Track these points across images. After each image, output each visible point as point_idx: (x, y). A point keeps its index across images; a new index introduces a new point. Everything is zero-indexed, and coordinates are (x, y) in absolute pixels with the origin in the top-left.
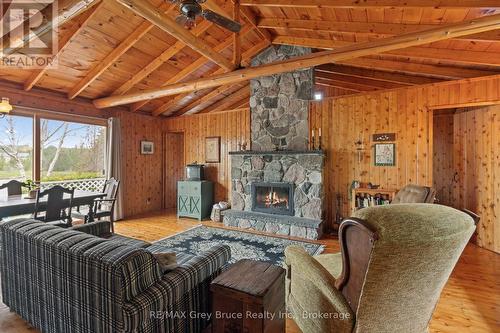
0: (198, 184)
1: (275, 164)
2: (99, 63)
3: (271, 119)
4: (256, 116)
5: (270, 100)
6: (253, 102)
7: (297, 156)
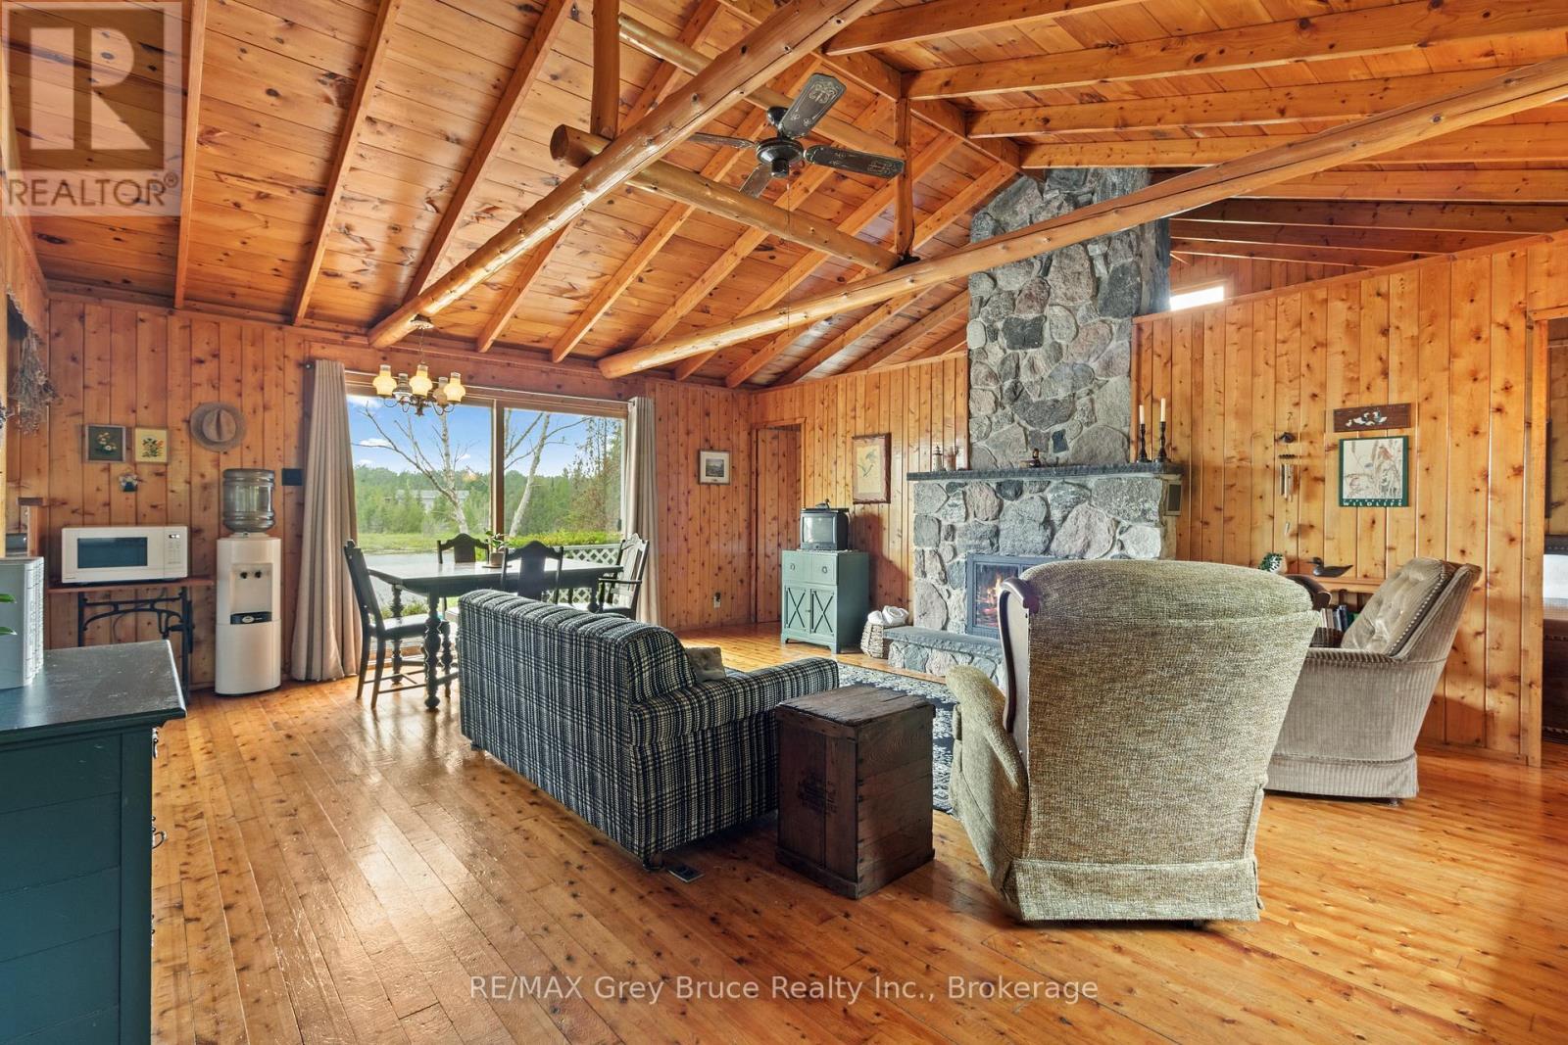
0: (831, 558)
1: (1030, 504)
2: (608, 280)
3: (1025, 378)
4: (984, 371)
5: (1023, 324)
6: (975, 336)
7: (1092, 481)
